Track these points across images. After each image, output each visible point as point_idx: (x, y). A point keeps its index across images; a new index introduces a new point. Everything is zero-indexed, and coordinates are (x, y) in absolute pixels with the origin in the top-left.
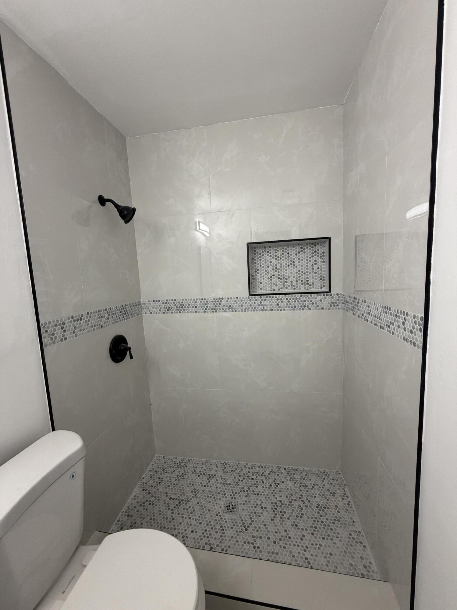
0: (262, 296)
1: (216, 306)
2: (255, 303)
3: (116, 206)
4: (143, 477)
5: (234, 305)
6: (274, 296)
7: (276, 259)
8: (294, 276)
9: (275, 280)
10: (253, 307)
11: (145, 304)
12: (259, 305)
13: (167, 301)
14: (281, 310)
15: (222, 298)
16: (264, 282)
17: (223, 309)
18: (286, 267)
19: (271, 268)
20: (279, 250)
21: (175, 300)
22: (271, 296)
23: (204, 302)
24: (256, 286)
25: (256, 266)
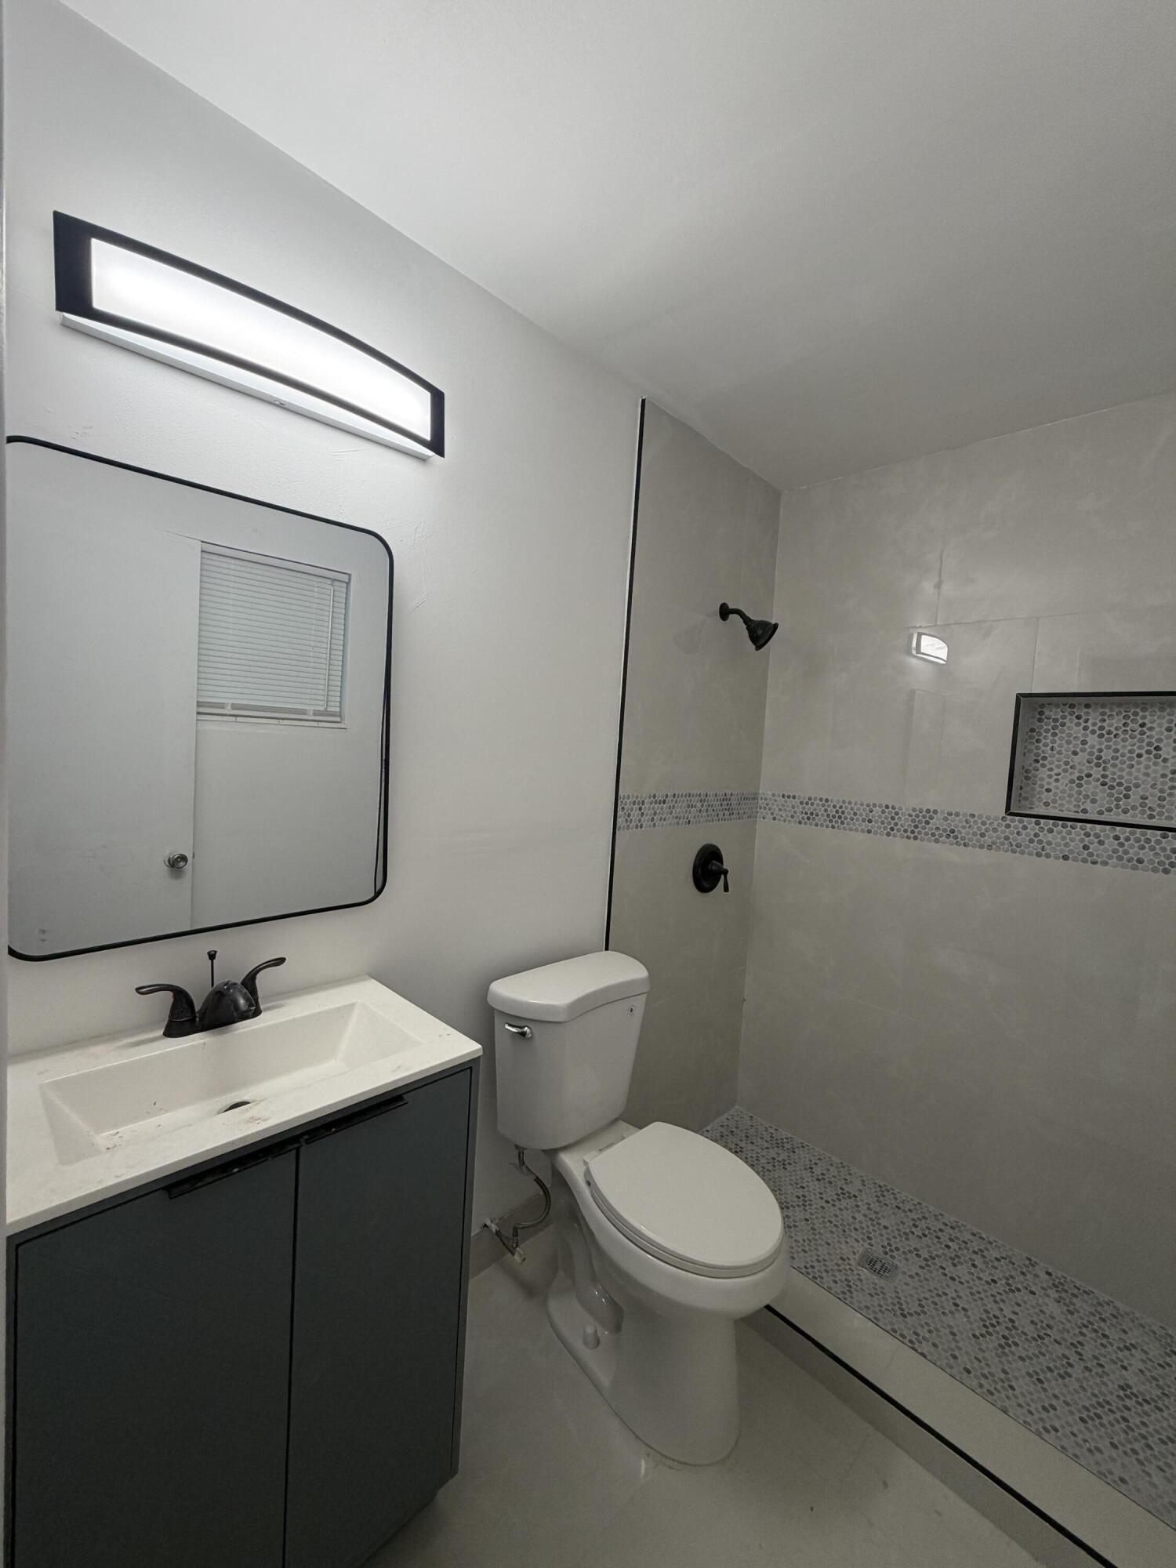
0: (1042, 821)
1: (916, 827)
2: (1018, 833)
3: (747, 620)
4: (708, 1128)
5: (963, 831)
6: (1079, 824)
7: (1101, 736)
8: (1155, 784)
9: (1091, 787)
10: (1014, 843)
11: (766, 799)
12: (1031, 841)
13: (810, 799)
14: (1095, 863)
15: (935, 812)
16: (1057, 788)
17: (933, 835)
18: (1131, 759)
19: (1082, 757)
20: (1114, 713)
21: (827, 800)
22: (1069, 823)
23: (892, 813)
24: (1033, 796)
25: (1038, 748)
